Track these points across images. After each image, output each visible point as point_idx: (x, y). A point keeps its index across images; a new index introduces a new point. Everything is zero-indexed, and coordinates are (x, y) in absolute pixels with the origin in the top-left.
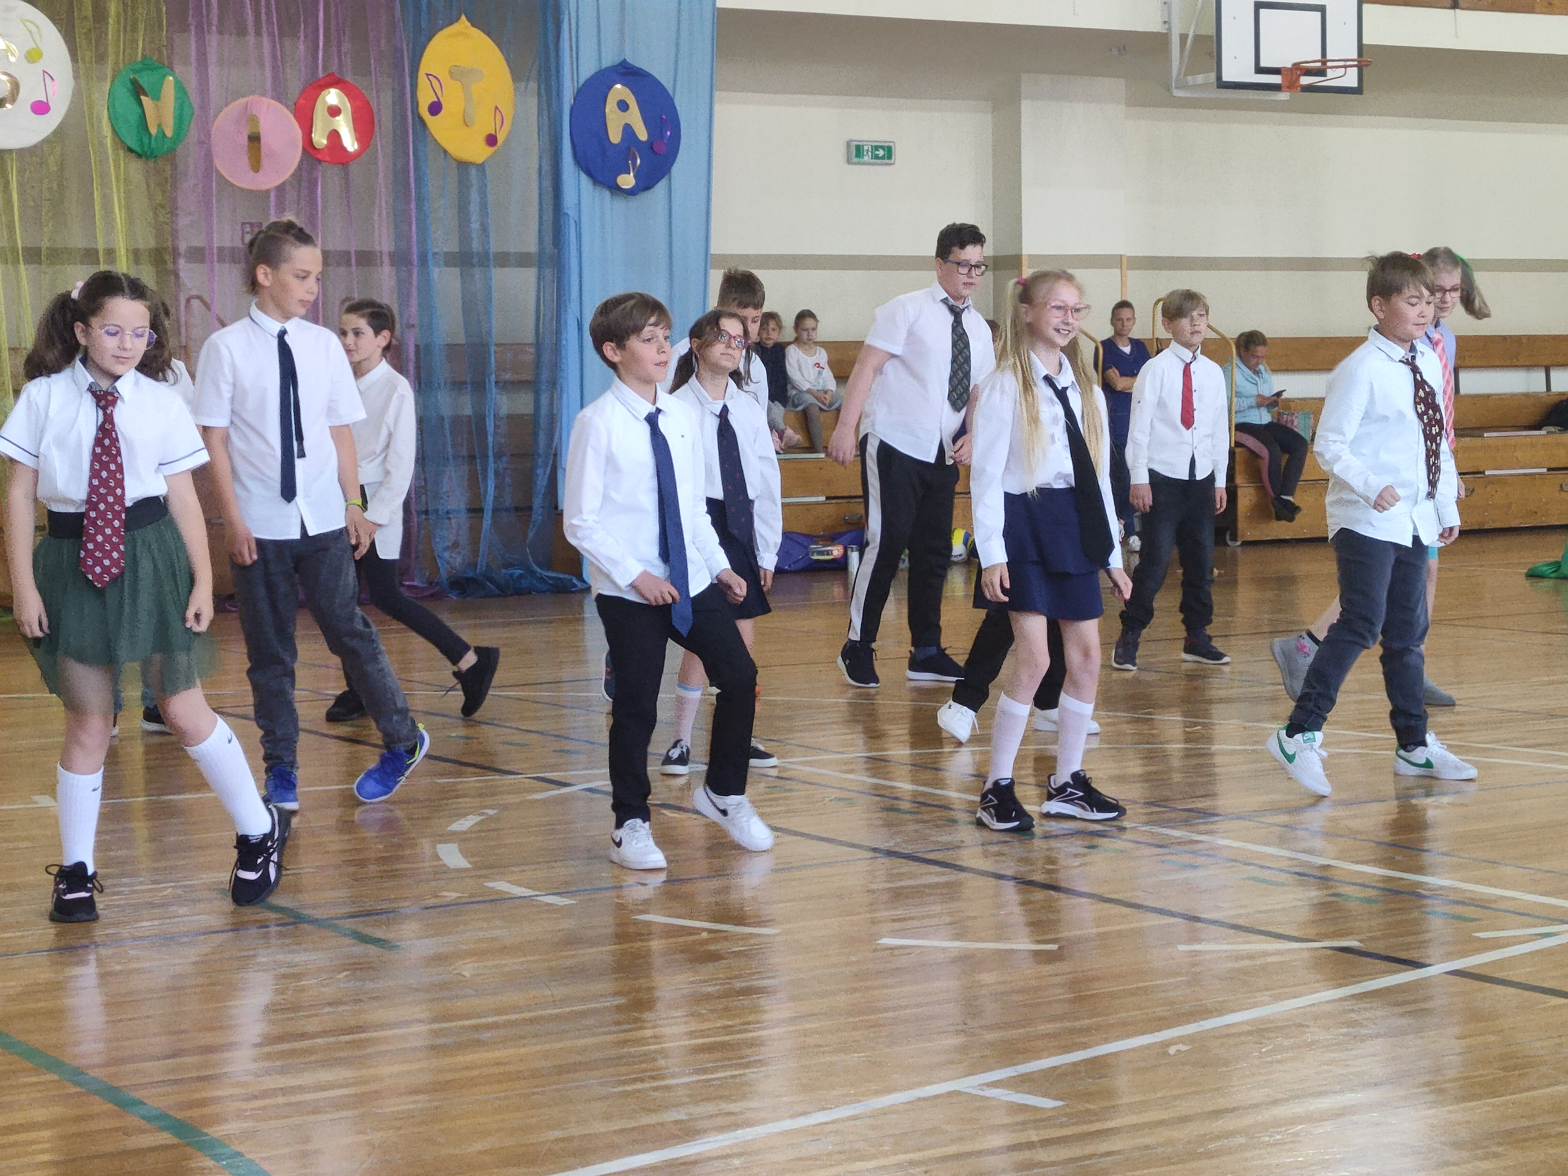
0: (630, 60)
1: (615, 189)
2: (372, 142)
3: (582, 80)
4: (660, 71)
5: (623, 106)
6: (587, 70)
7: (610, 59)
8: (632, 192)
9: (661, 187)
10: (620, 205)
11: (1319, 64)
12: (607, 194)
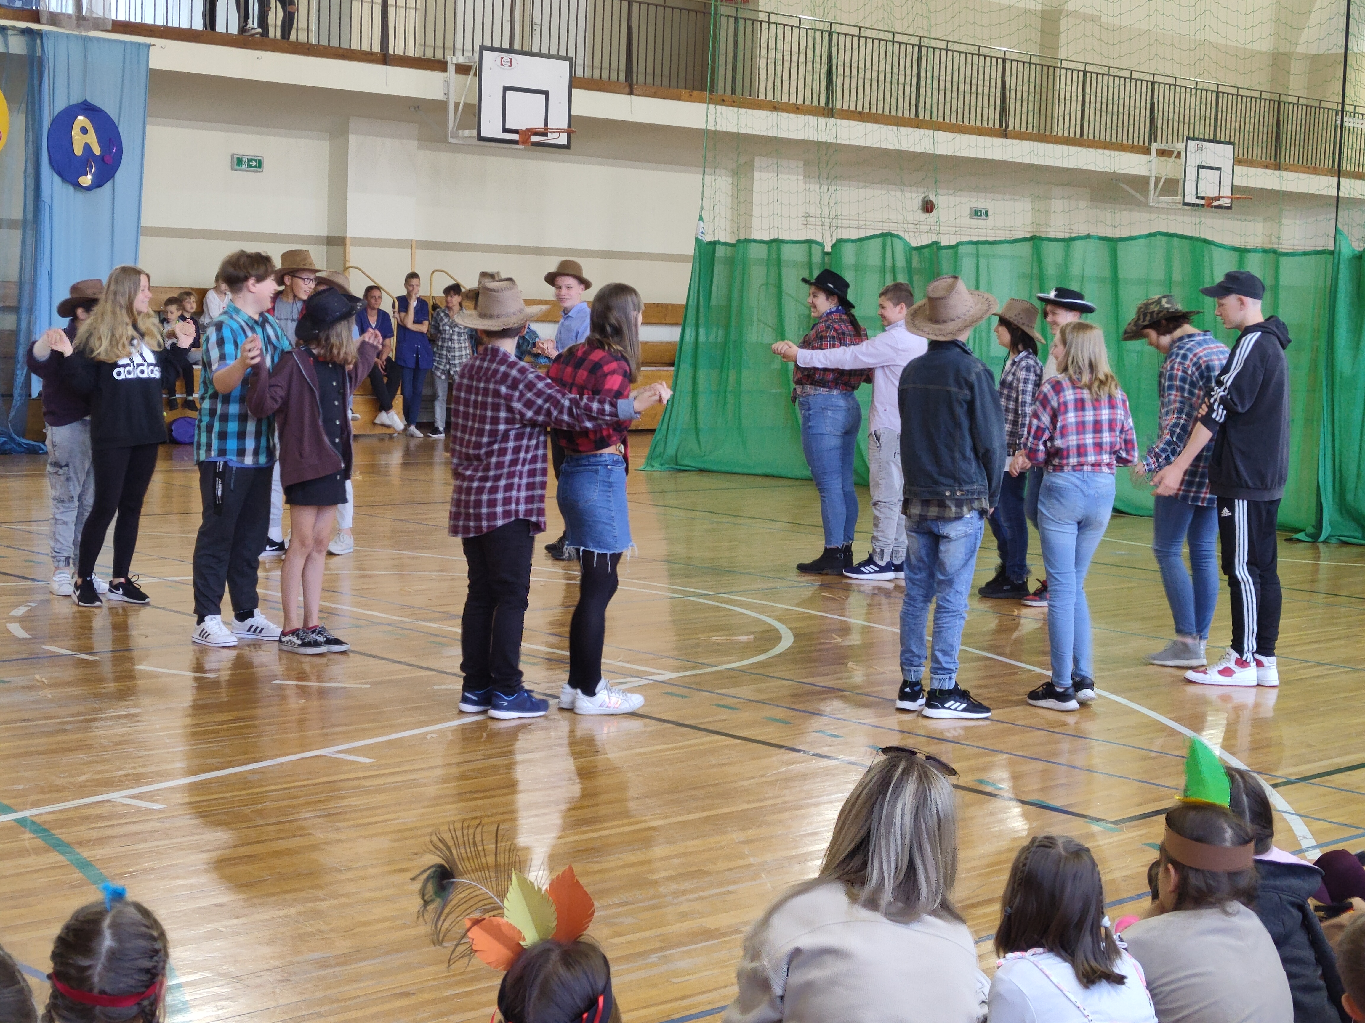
0: (89, 100)
1: (77, 186)
3: (56, 113)
4: (110, 109)
5: (84, 131)
6: (61, 105)
7: (76, 99)
8: (88, 189)
9: (108, 185)
10: (80, 196)
11: (543, 129)
12: (71, 189)
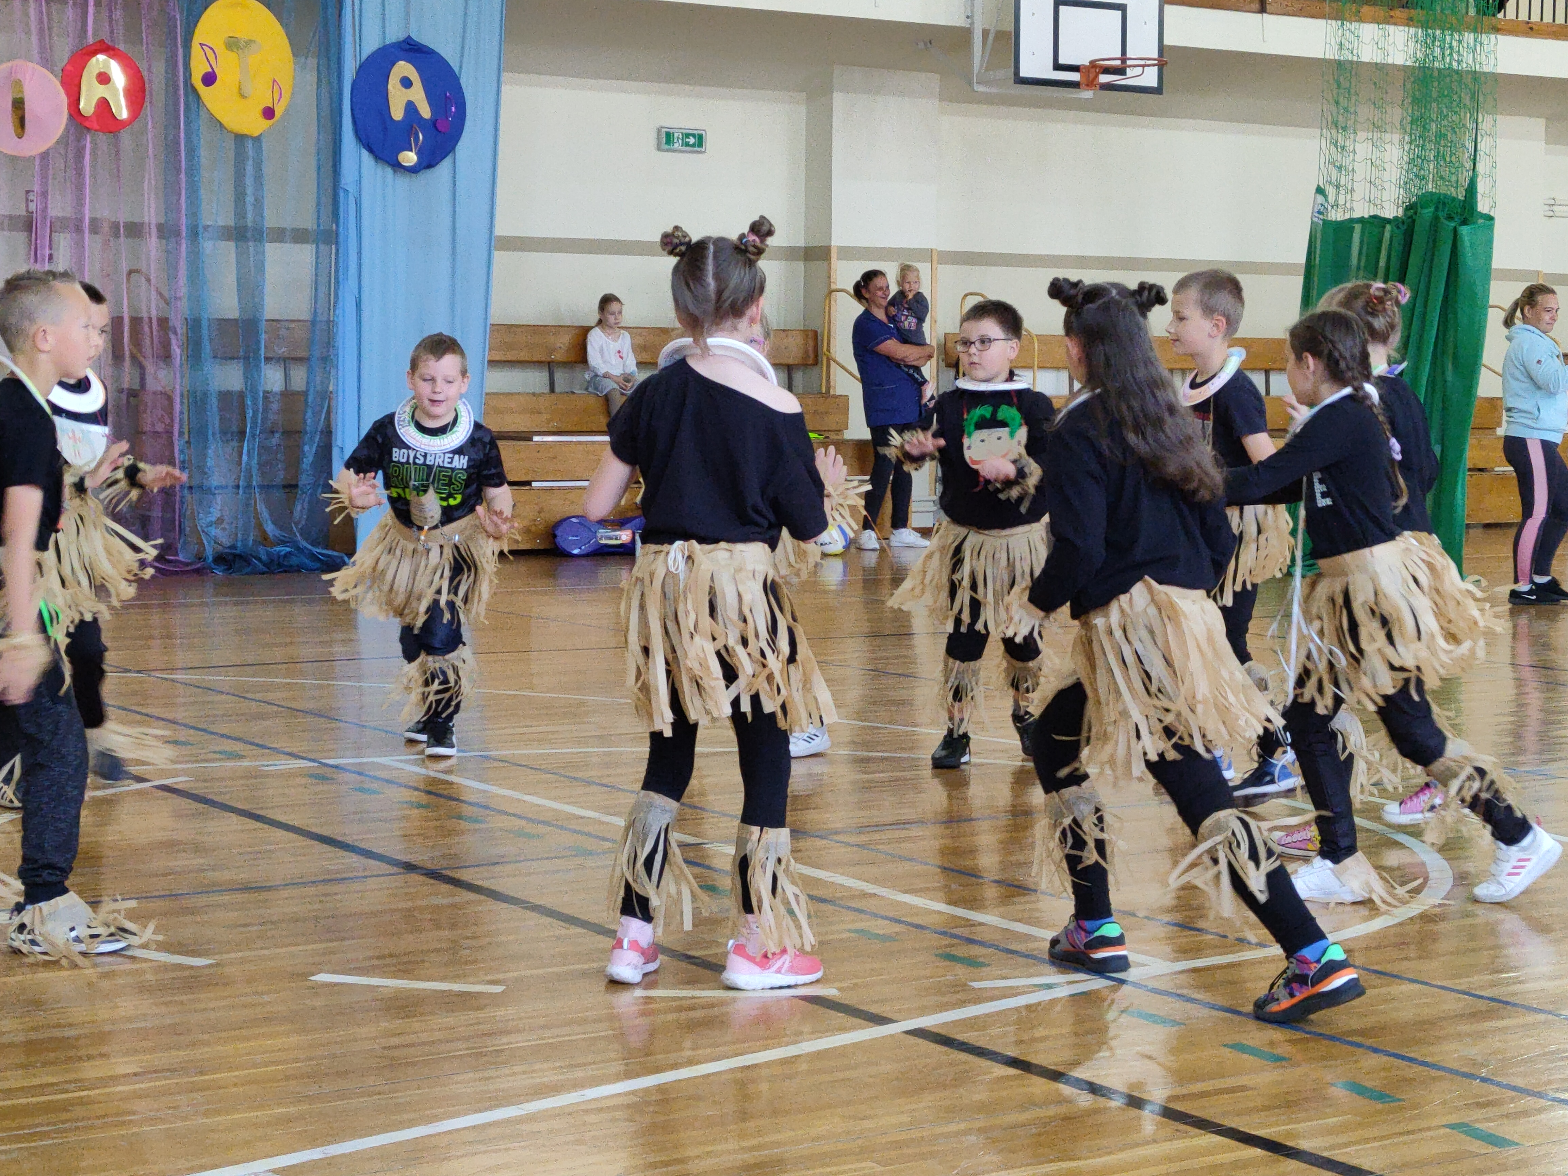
0: (415, 37)
1: (396, 166)
2: (143, 111)
3: (364, 57)
4: (448, 51)
5: (406, 83)
6: (371, 45)
7: (395, 35)
8: (413, 170)
9: (444, 166)
10: (402, 182)
11: (1118, 63)
12: (387, 170)
